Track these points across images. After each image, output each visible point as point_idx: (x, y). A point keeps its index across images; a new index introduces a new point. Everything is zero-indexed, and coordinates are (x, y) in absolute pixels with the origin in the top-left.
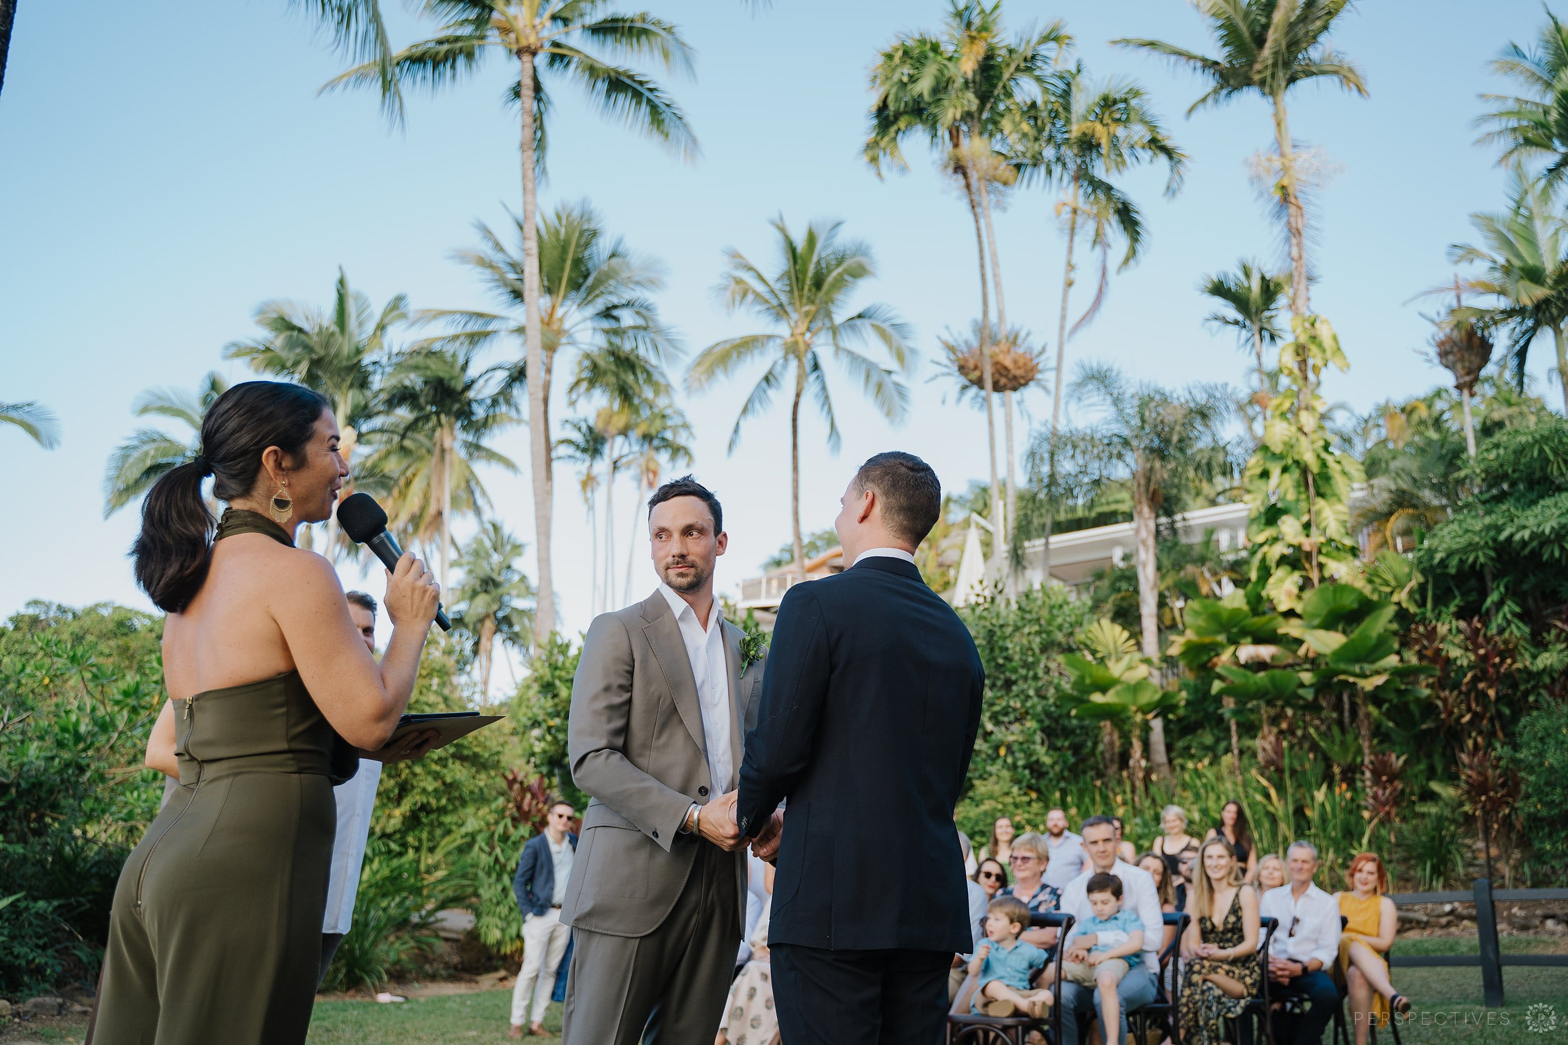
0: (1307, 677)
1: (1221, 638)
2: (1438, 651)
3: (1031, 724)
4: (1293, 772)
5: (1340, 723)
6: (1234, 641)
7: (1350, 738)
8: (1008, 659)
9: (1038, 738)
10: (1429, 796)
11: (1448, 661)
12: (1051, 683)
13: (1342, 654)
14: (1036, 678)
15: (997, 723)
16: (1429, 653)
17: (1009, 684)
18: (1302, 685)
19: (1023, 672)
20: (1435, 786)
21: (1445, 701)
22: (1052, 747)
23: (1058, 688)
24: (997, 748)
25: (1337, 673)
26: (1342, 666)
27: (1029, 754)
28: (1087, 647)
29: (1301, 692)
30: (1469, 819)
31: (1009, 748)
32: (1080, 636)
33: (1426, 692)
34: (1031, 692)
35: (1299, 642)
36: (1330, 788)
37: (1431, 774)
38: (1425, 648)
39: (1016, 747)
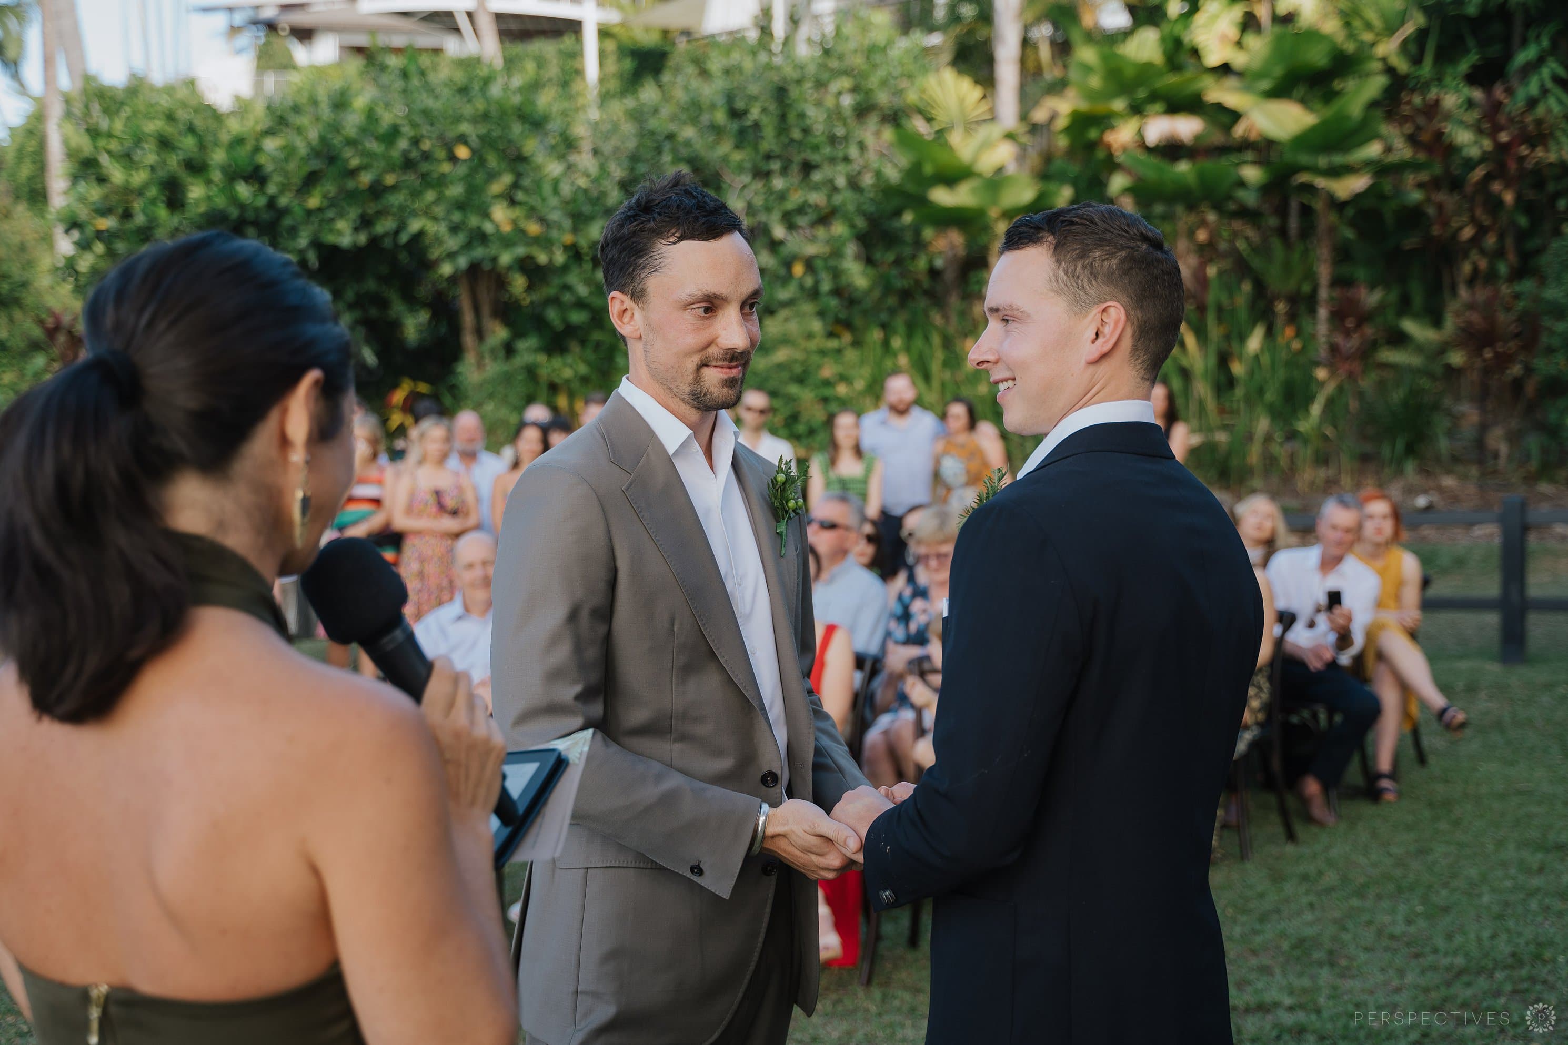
0: (1252, 174)
1: (1119, 105)
2: (1439, 135)
3: (839, 229)
4: (1220, 310)
5: (1282, 232)
6: (1137, 110)
7: (1296, 256)
8: (806, 131)
9: (851, 249)
10: (1399, 339)
11: (1451, 150)
12: (866, 167)
13: (1304, 141)
14: (846, 159)
15: (791, 227)
16: (1425, 137)
17: (808, 168)
18: (1242, 184)
19: (827, 150)
20: (1410, 326)
21: (1440, 207)
22: (869, 261)
23: (878, 174)
24: (788, 264)
25: (1298, 169)
26: (1304, 159)
27: (836, 274)
28: (920, 112)
29: (1241, 194)
30: (1451, 372)
31: (809, 264)
32: (912, 97)
33: (1416, 196)
34: (841, 182)
35: (1235, 116)
36: (1270, 333)
37: (1405, 307)
38: (1419, 128)
39: (819, 263)
